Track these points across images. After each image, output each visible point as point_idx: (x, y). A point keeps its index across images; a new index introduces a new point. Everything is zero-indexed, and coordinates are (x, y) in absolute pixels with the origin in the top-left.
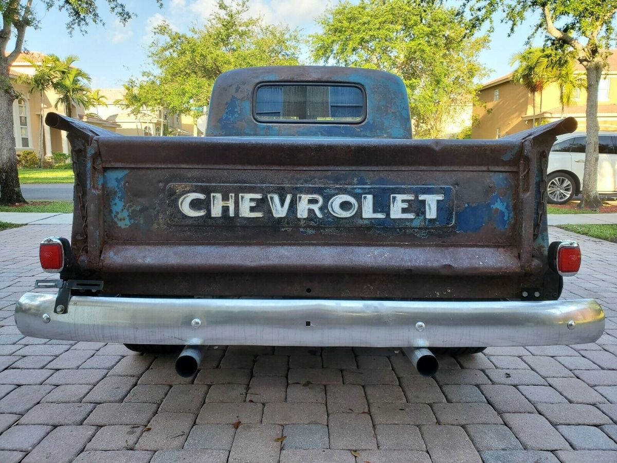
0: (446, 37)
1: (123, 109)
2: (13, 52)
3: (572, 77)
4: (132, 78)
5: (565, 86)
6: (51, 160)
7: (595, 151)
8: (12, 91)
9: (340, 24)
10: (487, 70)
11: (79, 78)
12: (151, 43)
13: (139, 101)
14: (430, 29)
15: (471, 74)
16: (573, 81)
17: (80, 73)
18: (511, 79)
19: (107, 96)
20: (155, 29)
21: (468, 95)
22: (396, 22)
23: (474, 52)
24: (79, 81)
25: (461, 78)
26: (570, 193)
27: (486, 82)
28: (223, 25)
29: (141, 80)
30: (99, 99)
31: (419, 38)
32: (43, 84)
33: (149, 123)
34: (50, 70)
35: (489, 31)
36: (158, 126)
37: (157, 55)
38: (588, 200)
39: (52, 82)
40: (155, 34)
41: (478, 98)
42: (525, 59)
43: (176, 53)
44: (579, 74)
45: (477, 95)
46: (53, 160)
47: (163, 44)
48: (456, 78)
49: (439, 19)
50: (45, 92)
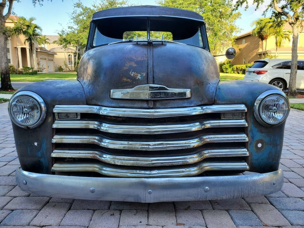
0: (220, 12)
1: (58, 45)
2: (7, 14)
3: (281, 33)
4: (63, 29)
5: (278, 37)
6: (22, 71)
7: (295, 68)
8: (7, 33)
9: (168, 4)
10: (239, 29)
11: (36, 29)
12: (73, 12)
13: (67, 42)
14: (213, 8)
15: (232, 31)
16: (282, 35)
17: (36, 27)
18: (251, 33)
19: (50, 39)
20: (75, 5)
21: (230, 41)
22: (196, 4)
23: (233, 20)
24: (36, 30)
25: (227, 33)
26: (282, 89)
27: (239, 35)
28: (110, 4)
29: (68, 31)
30: (45, 40)
31: (207, 12)
32: (18, 32)
33: (71, 53)
34: (22, 25)
35: (246, 8)
36: (75, 54)
37: (76, 18)
38: (291, 92)
39: (23, 31)
40: (75, 7)
41: (235, 43)
42: (259, 24)
43: (86, 17)
44: (285, 32)
45: (234, 42)
46: (23, 70)
47: (79, 13)
48: (224, 32)
49: (217, 3)
50: (19, 36)
